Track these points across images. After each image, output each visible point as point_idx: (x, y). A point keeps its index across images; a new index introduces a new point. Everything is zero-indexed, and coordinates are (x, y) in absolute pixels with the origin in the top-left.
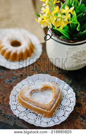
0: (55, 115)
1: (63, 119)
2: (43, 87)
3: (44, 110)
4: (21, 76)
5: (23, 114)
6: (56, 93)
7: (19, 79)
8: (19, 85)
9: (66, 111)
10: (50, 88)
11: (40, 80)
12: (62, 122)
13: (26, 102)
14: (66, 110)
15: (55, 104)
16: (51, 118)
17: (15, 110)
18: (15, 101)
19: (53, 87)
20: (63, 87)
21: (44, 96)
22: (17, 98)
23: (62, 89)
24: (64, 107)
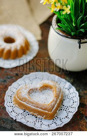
0: (56, 117)
1: (67, 121)
2: (42, 86)
3: (45, 111)
4: (17, 75)
5: (20, 116)
6: (57, 92)
7: (14, 78)
8: (14, 85)
9: (69, 112)
10: (50, 87)
11: (37, 79)
12: (65, 125)
13: (24, 103)
14: (69, 110)
15: (56, 105)
16: (52, 120)
17: (12, 112)
18: (10, 102)
19: (53, 86)
20: (64, 86)
21: (43, 96)
22: (13, 99)
23: (63, 88)
24: (66, 108)
